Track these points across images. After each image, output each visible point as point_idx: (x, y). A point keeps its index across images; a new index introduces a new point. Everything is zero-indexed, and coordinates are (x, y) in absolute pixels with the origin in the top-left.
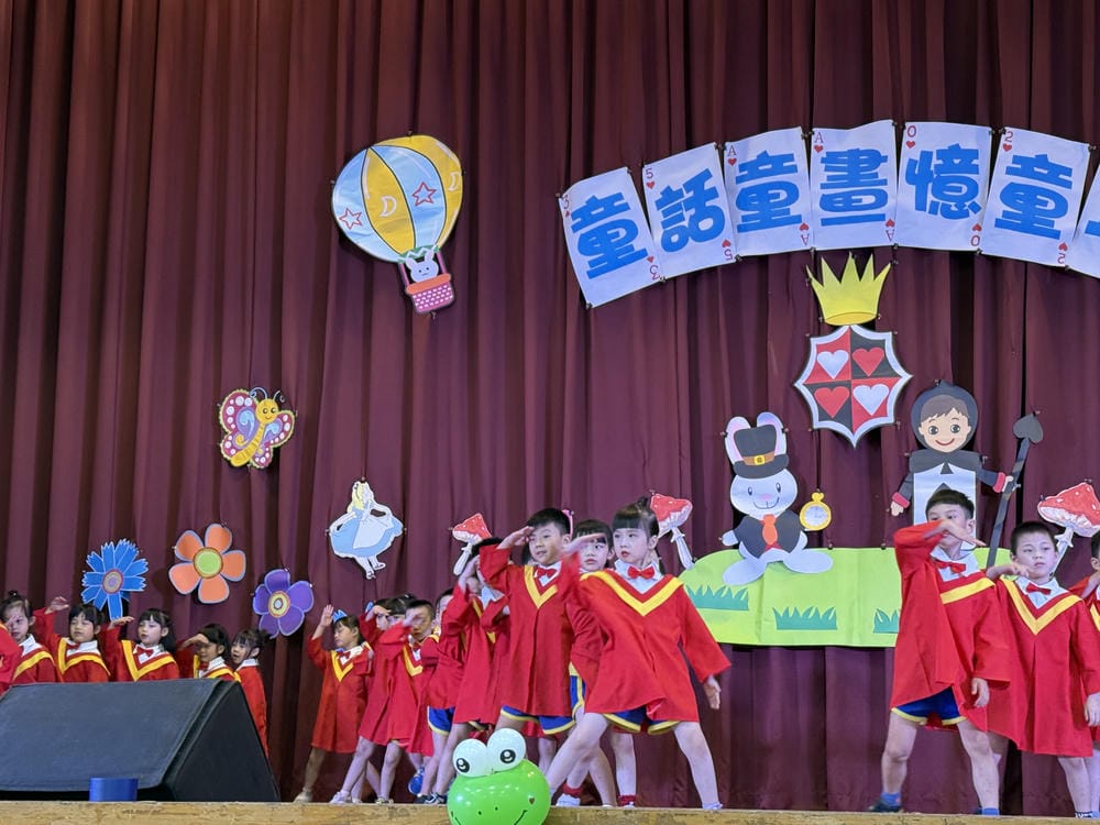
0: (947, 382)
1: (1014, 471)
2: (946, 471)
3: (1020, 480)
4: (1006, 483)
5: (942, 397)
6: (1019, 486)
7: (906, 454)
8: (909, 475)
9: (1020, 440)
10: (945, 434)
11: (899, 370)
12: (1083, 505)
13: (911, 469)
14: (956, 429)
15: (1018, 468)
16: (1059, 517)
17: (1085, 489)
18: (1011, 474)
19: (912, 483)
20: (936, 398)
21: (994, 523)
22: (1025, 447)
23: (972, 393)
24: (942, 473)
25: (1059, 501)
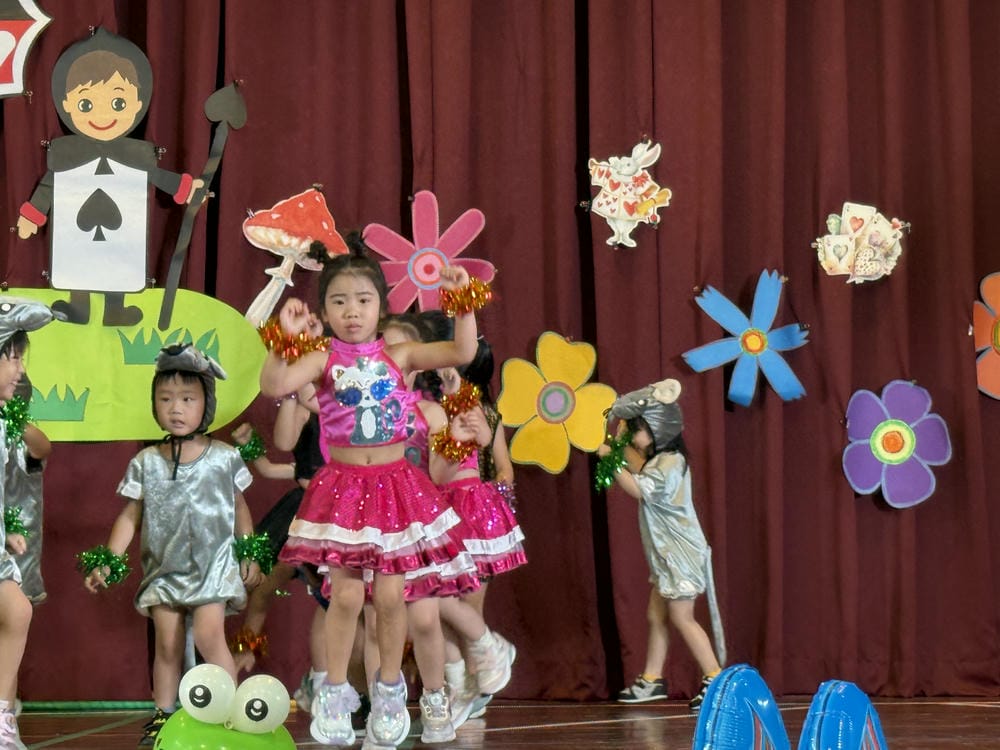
0: (109, 32)
1: (205, 172)
2: (104, 169)
3: (215, 184)
4: (193, 190)
5: (101, 53)
6: (212, 195)
7: (43, 142)
8: (45, 177)
9: (215, 125)
10: (102, 113)
11: (32, 10)
12: (310, 222)
13: (50, 165)
14: (120, 104)
15: (212, 167)
16: (274, 241)
17: (311, 198)
18: (201, 177)
19: (51, 187)
20: (89, 54)
21: (174, 251)
22: (222, 135)
23: (144, 49)
24: (96, 174)
25: (275, 216)
